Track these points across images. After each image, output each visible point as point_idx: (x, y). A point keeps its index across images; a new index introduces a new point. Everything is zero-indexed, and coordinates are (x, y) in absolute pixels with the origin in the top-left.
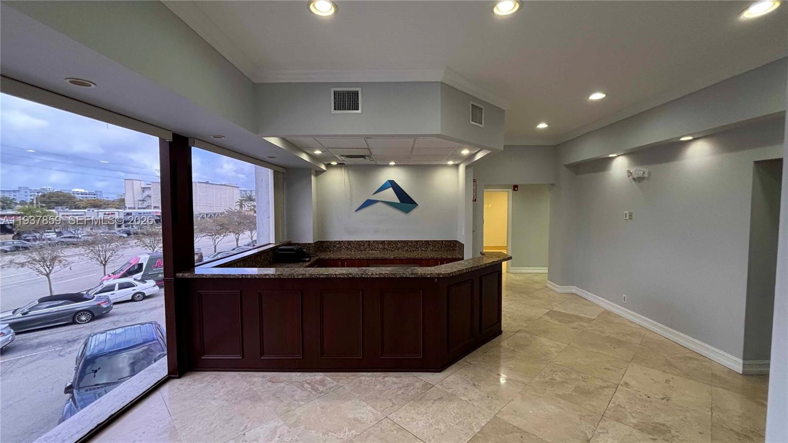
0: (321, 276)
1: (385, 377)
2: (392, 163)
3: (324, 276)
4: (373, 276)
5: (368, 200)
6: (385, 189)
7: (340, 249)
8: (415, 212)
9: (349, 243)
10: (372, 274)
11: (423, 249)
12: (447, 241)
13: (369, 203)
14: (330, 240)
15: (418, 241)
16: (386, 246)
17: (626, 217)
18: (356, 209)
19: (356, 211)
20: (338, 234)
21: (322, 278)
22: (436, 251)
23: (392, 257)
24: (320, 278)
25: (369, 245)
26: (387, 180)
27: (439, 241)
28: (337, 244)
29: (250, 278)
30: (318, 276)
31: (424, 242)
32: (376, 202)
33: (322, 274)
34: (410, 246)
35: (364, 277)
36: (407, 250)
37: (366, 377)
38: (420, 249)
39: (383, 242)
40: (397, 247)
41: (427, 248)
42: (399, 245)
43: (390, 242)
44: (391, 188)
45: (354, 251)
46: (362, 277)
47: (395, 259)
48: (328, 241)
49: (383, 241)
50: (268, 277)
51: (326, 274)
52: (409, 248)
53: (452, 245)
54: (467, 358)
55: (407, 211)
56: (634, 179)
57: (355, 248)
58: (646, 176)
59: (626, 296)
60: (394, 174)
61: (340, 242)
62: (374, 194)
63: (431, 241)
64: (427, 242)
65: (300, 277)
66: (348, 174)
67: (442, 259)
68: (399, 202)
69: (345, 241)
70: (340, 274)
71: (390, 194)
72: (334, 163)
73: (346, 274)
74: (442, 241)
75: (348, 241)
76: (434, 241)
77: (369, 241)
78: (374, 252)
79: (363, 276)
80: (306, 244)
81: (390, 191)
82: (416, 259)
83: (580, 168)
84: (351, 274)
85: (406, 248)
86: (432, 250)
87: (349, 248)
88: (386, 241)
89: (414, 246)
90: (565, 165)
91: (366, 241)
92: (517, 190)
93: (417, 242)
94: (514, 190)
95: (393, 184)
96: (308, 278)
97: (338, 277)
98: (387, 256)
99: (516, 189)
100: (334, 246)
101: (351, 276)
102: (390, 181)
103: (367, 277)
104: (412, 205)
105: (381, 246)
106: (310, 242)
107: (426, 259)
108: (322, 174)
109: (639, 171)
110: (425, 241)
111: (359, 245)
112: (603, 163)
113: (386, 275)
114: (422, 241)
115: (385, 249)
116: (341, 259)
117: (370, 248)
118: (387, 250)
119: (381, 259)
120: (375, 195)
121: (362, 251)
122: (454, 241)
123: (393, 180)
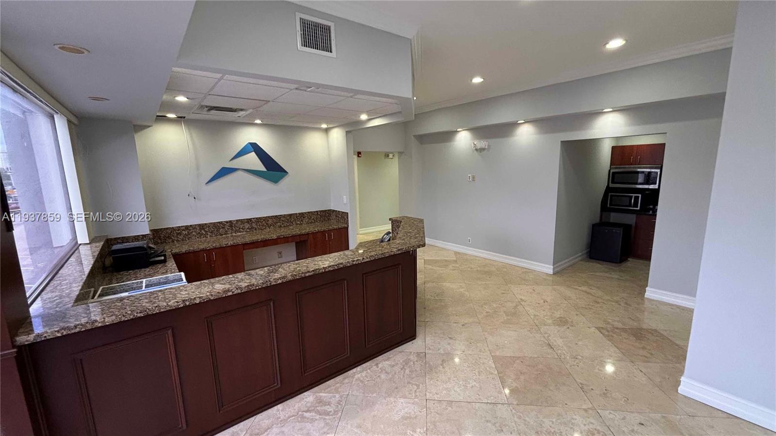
0: (307, 275)
2: (258, 121)
3: (310, 274)
5: (223, 168)
6: (246, 154)
7: (188, 236)
8: (285, 182)
9: (202, 226)
11: (299, 222)
12: (322, 211)
13: (225, 172)
14: (171, 226)
15: (292, 214)
16: (254, 225)
17: (469, 179)
18: (207, 181)
19: (207, 183)
21: (309, 276)
22: (311, 223)
24: (305, 277)
25: (231, 226)
26: (247, 143)
27: (315, 212)
28: (183, 230)
29: (200, 303)
30: (303, 275)
31: (298, 215)
32: (233, 170)
33: (309, 272)
34: (283, 221)
35: (356, 264)
36: (281, 227)
38: (294, 223)
39: (249, 221)
40: (267, 224)
42: (270, 222)
43: (258, 220)
44: (253, 153)
45: (210, 236)
47: (278, 238)
48: (167, 229)
49: (249, 219)
50: (230, 294)
51: (313, 271)
52: (283, 224)
55: (276, 181)
56: (476, 150)
57: (212, 232)
58: (486, 147)
59: (470, 238)
60: (255, 135)
61: (187, 227)
62: (231, 160)
63: (305, 213)
64: (302, 215)
65: (280, 281)
66: (191, 134)
68: (264, 169)
69: (196, 225)
70: (330, 266)
71: (252, 160)
72: (171, 116)
73: (336, 265)
74: (317, 212)
75: (199, 225)
76: (309, 212)
77: (230, 221)
78: (239, 234)
79: (354, 263)
80: (138, 236)
81: (253, 156)
82: (303, 235)
85: (279, 224)
86: (308, 223)
87: (203, 234)
88: (254, 218)
89: (288, 220)
90: (415, 136)
91: (227, 222)
92: (361, 157)
93: (290, 215)
94: (358, 156)
95: (255, 148)
96: (290, 281)
97: (327, 270)
98: (268, 237)
99: (360, 155)
100: (178, 234)
101: (342, 266)
102: (250, 143)
103: (358, 263)
105: (247, 226)
106: (143, 234)
107: (313, 233)
108: (145, 130)
109: (481, 144)
110: (299, 214)
111: (217, 228)
113: (377, 256)
114: (296, 214)
115: (252, 228)
116: (206, 250)
117: (232, 229)
118: (256, 230)
119: (261, 241)
120: (231, 162)
121: (222, 235)
122: (329, 210)
123: (256, 143)
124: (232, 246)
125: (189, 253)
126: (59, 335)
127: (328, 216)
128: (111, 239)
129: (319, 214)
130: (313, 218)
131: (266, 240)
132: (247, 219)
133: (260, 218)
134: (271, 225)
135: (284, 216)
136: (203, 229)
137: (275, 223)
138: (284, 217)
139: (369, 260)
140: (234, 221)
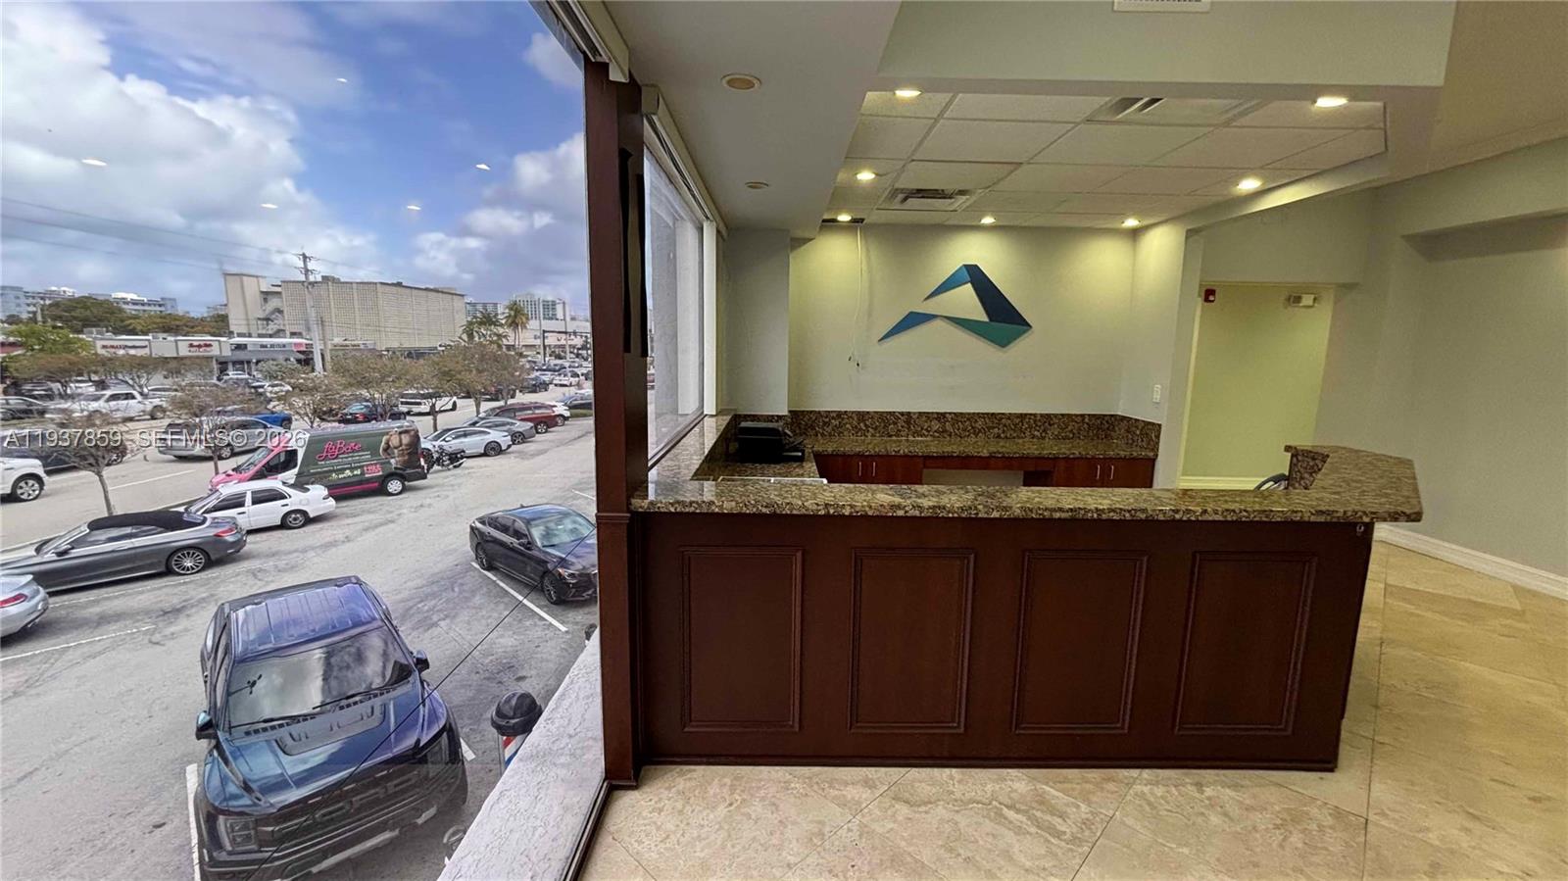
0: (1057, 515)
1: (1201, 786)
2: (987, 221)
3: (1064, 515)
4: (1206, 517)
5: (911, 313)
7: (839, 430)
8: (1022, 346)
9: (862, 416)
10: (1205, 512)
11: (1036, 433)
12: (1094, 415)
13: (912, 320)
14: (817, 410)
15: (1026, 415)
16: (948, 426)
18: (881, 336)
19: (880, 340)
20: (836, 395)
21: (1059, 519)
22: (1066, 437)
24: (1051, 520)
25: (908, 422)
26: (961, 265)
27: (1077, 416)
28: (833, 418)
31: (1038, 418)
32: (927, 318)
33: (1061, 510)
34: (1005, 426)
35: (1180, 521)
36: (999, 436)
38: (1028, 433)
40: (973, 428)
41: (1044, 431)
42: (979, 424)
43: (958, 417)
44: (969, 285)
45: (873, 435)
46: (1174, 520)
47: (992, 457)
48: (811, 412)
49: (941, 414)
50: (901, 513)
51: (1071, 510)
52: (1004, 432)
53: (1107, 426)
55: (1003, 342)
57: (875, 429)
60: (981, 249)
61: (839, 414)
62: (926, 299)
63: (1056, 415)
64: (1048, 418)
65: (995, 515)
66: (868, 250)
67: (1105, 459)
68: (985, 319)
69: (853, 412)
70: (1111, 510)
71: (966, 301)
72: (844, 218)
73: (1129, 511)
74: (1082, 416)
75: (859, 413)
76: (1063, 415)
77: (908, 413)
78: (920, 439)
79: (1177, 516)
80: (773, 416)
81: (967, 291)
83: (1436, 245)
84: (1144, 511)
85: (996, 430)
86: (1057, 437)
87: (861, 429)
88: (950, 413)
89: (1015, 425)
90: (1405, 237)
91: (902, 414)
92: (1213, 301)
93: (1022, 416)
94: (1207, 300)
95: (975, 275)
97: (1104, 516)
98: (971, 451)
99: (1211, 298)
100: (825, 423)
101: (1143, 516)
102: (965, 266)
103: (1189, 521)
104: (1021, 327)
105: (936, 425)
106: (780, 414)
107: (1068, 457)
110: (1042, 415)
111: (885, 421)
113: (1245, 514)
114: (1035, 415)
115: (945, 431)
116: (863, 455)
117: (909, 429)
118: (950, 436)
119: (957, 456)
120: (928, 301)
121: (891, 436)
122: (1112, 416)
123: (976, 266)
124: (906, 456)
125: (837, 455)
126: (673, 510)
127: (1108, 429)
128: (740, 415)
129: (1086, 420)
130: (1070, 428)
131: (968, 457)
132: (937, 413)
133: (961, 414)
134: (980, 431)
135: (1010, 416)
136: (863, 420)
137: (989, 428)
138: (1009, 418)
139: (1221, 519)
140: (915, 413)
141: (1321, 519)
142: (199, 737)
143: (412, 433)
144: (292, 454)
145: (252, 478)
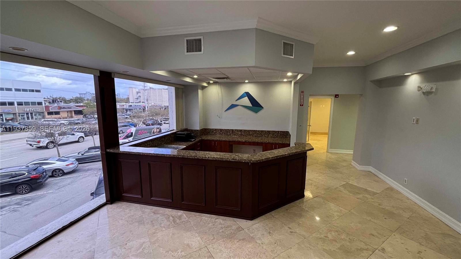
1: (216, 219)
2: (247, 81)
5: (232, 104)
6: (244, 97)
7: (215, 133)
8: (261, 112)
9: (221, 130)
11: (266, 136)
12: (282, 131)
13: (233, 106)
15: (263, 131)
16: (243, 133)
17: (413, 122)
18: (225, 110)
20: (215, 125)
22: (274, 137)
23: (244, 141)
25: (233, 132)
26: (244, 92)
27: (277, 131)
28: (214, 130)
31: (266, 132)
32: (237, 106)
34: (257, 134)
36: (256, 136)
37: (206, 217)
38: (264, 136)
39: (241, 131)
40: (249, 134)
41: (268, 135)
42: (251, 133)
43: (245, 131)
44: (247, 97)
45: (224, 135)
48: (209, 129)
52: (257, 135)
53: (285, 134)
54: (273, 213)
55: (256, 112)
56: (423, 93)
57: (225, 133)
58: (434, 90)
59: (407, 179)
60: (249, 88)
61: (216, 130)
62: (236, 101)
63: (271, 131)
64: (269, 132)
67: (275, 143)
68: (252, 106)
69: (219, 129)
71: (246, 101)
72: (211, 82)
74: (278, 131)
75: (220, 129)
76: (273, 131)
77: (233, 130)
78: (236, 136)
80: (195, 130)
81: (246, 99)
82: (259, 143)
83: (382, 83)
85: (255, 135)
86: (271, 137)
87: (221, 133)
88: (243, 130)
89: (260, 133)
91: (231, 130)
92: (338, 97)
93: (262, 131)
94: (336, 97)
95: (248, 95)
100: (212, 132)
102: (245, 92)
104: (261, 108)
105: (240, 133)
106: (197, 129)
107: (265, 143)
108: (205, 89)
109: (427, 87)
110: (267, 131)
111: (227, 131)
112: (401, 80)
114: (265, 131)
115: (242, 134)
116: (214, 140)
117: (233, 134)
118: (243, 136)
120: (237, 101)
121: (228, 135)
122: (287, 132)
123: (248, 92)
124: (224, 141)
125: (208, 140)
129: (280, 133)
130: (275, 135)
132: (240, 130)
133: (246, 130)
134: (251, 135)
135: (259, 131)
136: (222, 131)
137: (253, 134)
138: (258, 132)
140: (234, 130)
141: (234, 161)
142: (91, 196)
143: (160, 129)
144: (132, 133)
145: (123, 139)
